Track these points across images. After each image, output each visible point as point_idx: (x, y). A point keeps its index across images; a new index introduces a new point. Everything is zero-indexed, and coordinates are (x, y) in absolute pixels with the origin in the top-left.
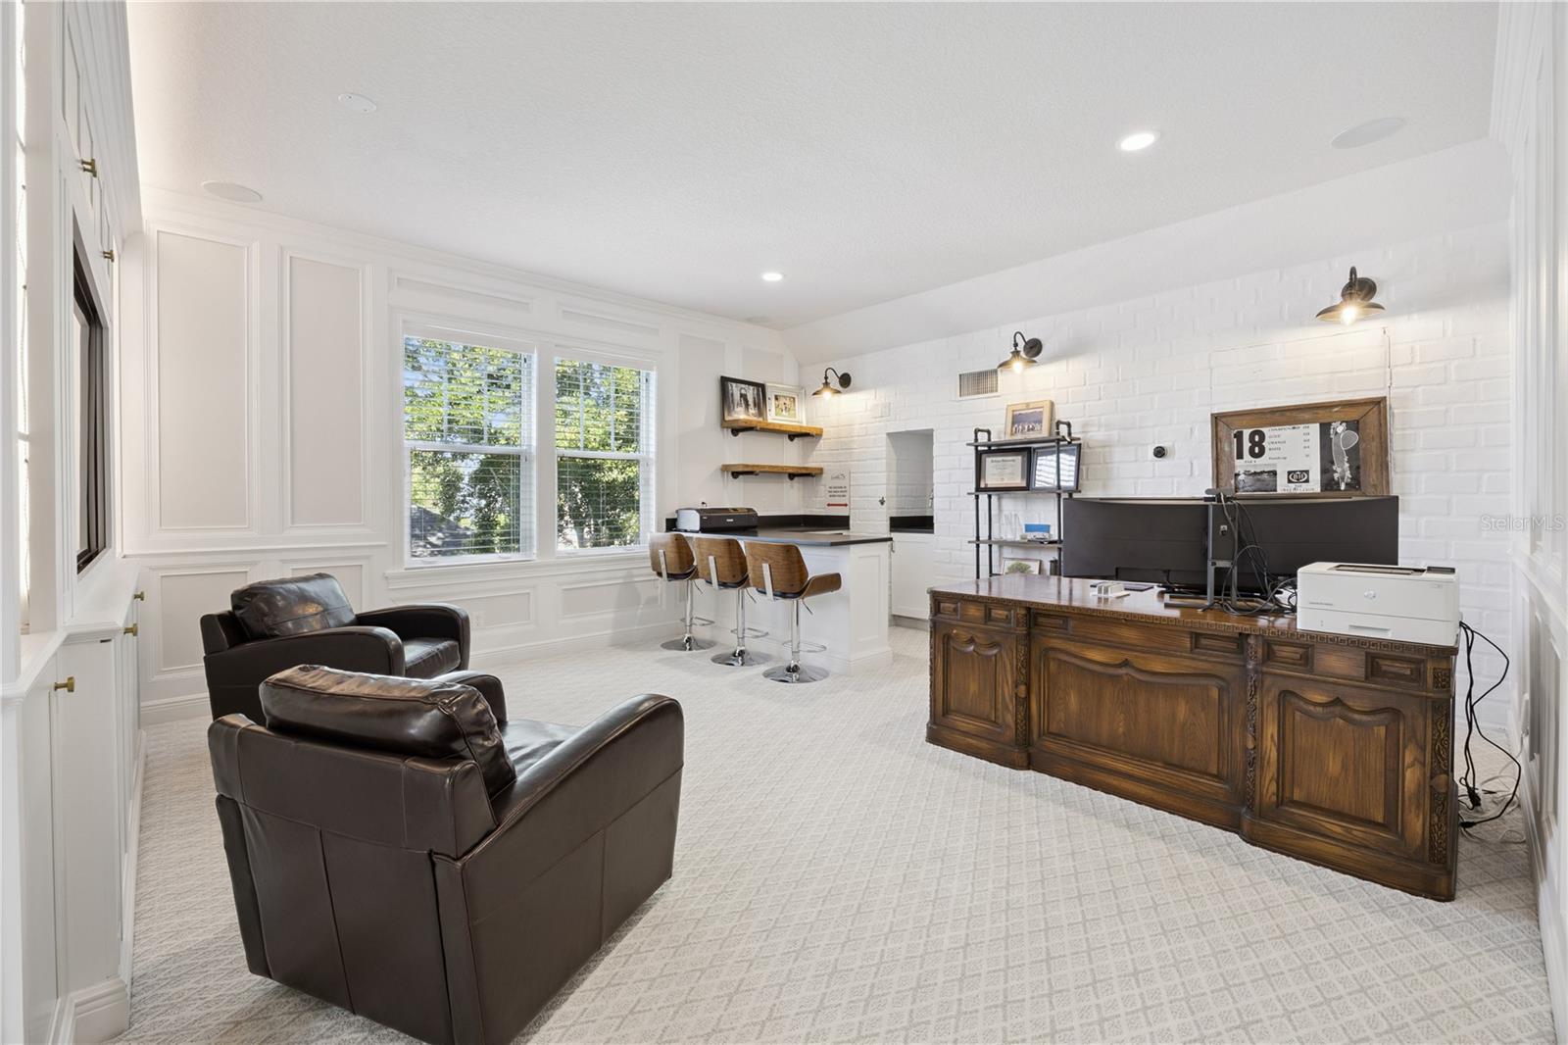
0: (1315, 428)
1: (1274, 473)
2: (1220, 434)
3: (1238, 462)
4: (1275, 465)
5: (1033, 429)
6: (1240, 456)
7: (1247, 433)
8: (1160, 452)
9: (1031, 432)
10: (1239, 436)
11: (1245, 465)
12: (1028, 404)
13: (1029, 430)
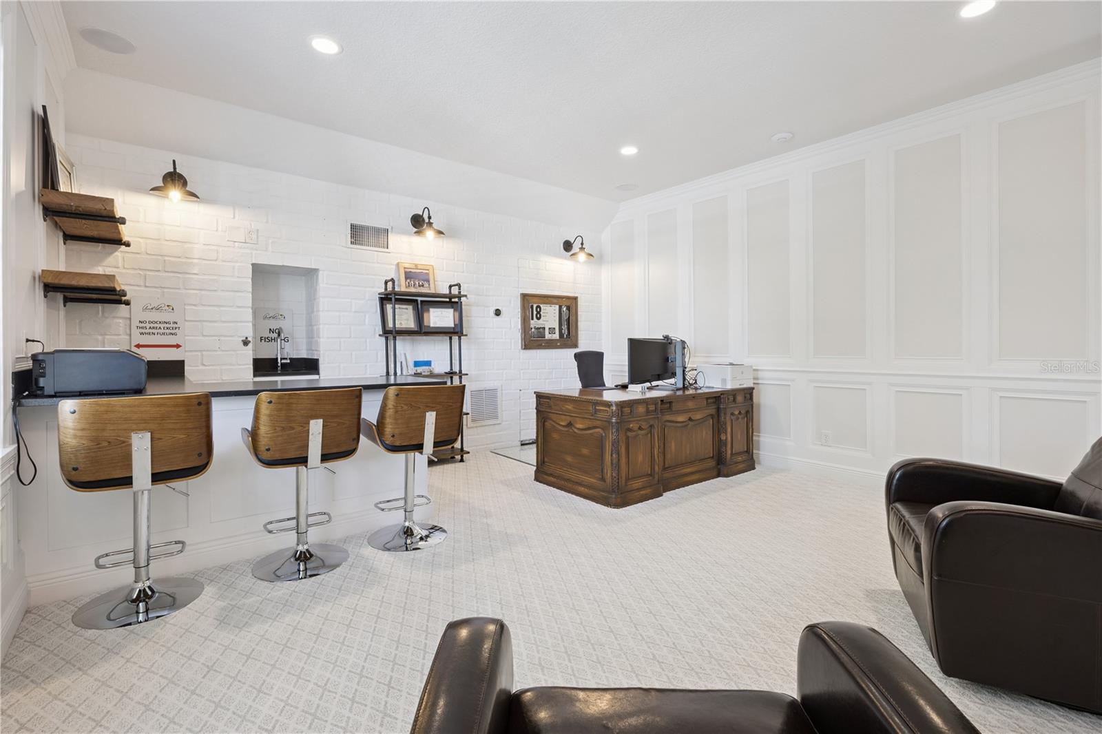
0: (557, 306)
1: (544, 328)
2: (525, 305)
3: (532, 322)
4: (544, 324)
5: (423, 286)
6: (532, 319)
7: (535, 306)
8: (498, 313)
9: (421, 288)
10: (532, 307)
11: (534, 323)
12: (416, 265)
13: (419, 286)
